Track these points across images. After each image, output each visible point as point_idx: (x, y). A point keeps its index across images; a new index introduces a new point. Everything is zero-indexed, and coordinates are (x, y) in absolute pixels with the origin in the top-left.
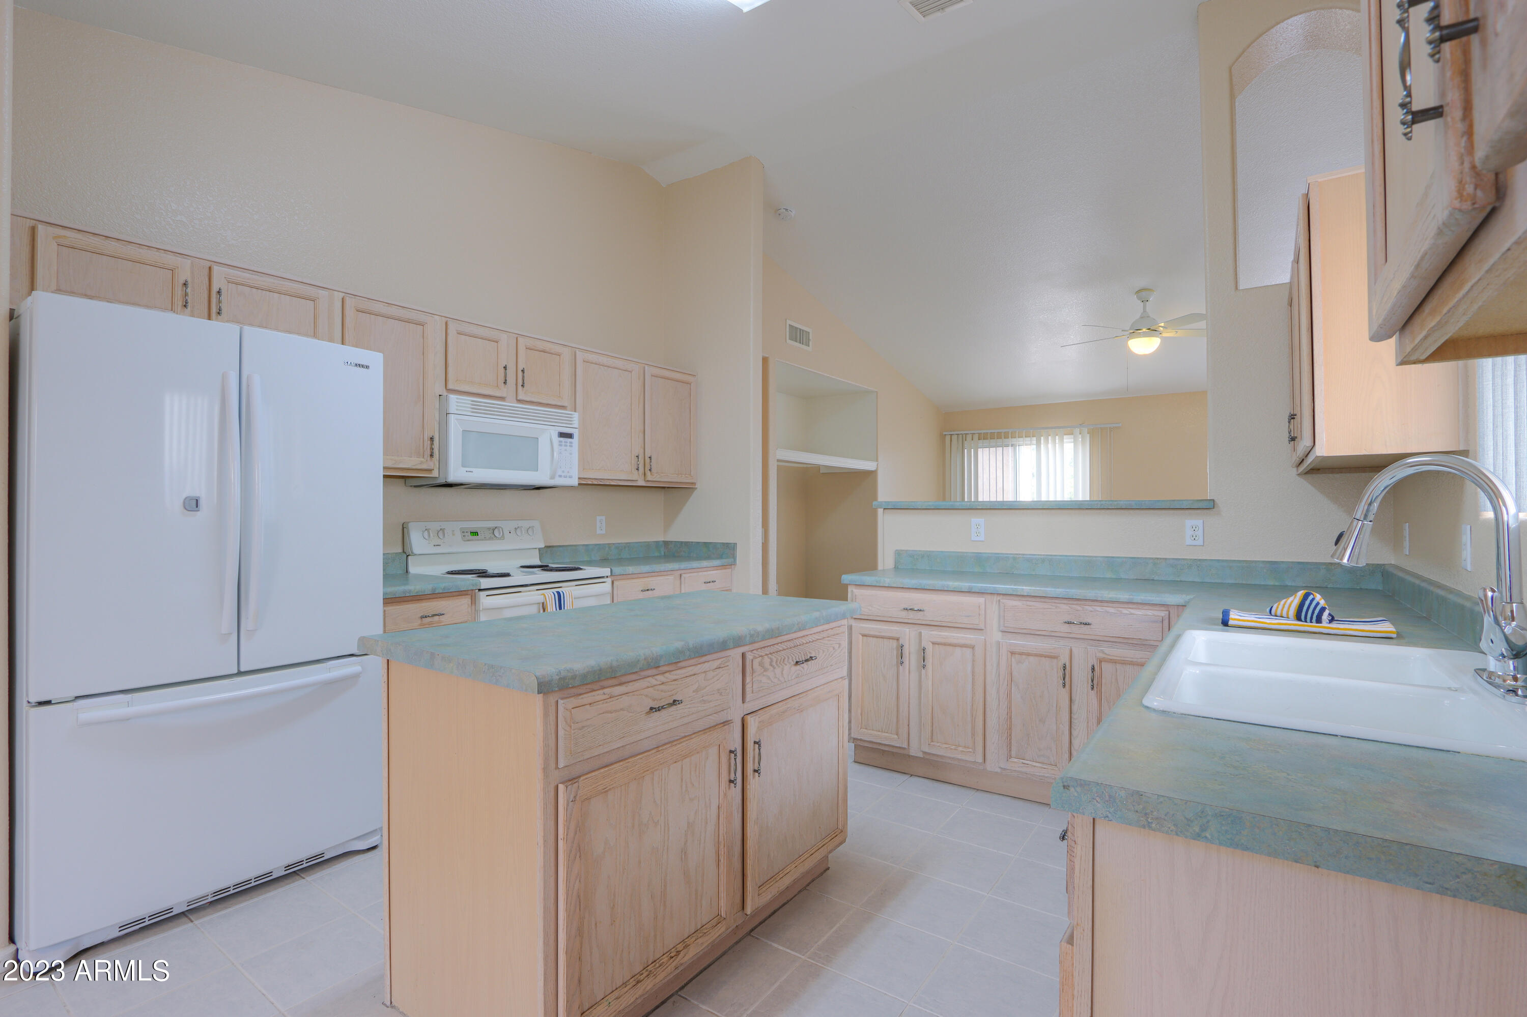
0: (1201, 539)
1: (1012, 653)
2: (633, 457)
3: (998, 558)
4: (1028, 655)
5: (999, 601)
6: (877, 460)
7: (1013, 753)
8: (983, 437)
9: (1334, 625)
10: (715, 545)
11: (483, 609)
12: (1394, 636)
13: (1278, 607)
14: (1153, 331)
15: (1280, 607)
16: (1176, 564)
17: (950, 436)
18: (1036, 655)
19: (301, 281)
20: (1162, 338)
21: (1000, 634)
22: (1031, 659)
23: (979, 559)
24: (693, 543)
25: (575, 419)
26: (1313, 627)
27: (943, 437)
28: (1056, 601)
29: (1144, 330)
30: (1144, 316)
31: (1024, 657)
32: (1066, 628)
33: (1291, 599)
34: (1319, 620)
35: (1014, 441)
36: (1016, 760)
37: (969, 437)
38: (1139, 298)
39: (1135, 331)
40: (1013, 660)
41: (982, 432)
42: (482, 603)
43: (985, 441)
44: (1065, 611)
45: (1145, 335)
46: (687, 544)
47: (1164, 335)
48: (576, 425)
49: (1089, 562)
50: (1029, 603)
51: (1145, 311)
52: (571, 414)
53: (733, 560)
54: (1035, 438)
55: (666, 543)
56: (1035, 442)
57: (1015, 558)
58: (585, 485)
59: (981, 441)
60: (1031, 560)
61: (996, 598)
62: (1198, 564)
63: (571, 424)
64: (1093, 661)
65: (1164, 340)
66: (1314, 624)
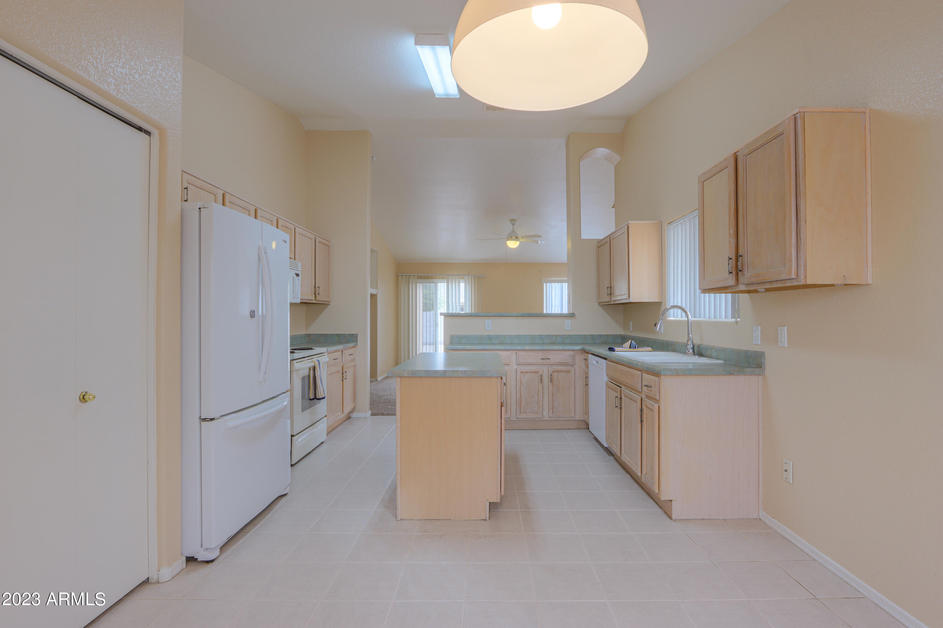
0: (570, 327)
1: (522, 373)
2: (313, 286)
3: (498, 337)
4: (527, 372)
5: (516, 353)
6: (377, 289)
7: (522, 411)
8: (420, 277)
9: (638, 349)
10: (344, 335)
11: (295, 370)
12: (652, 351)
13: (624, 345)
14: (517, 238)
15: (625, 345)
16: (563, 337)
17: (401, 276)
18: (531, 372)
19: (210, 183)
20: (520, 242)
21: (516, 366)
22: (529, 374)
23: (490, 337)
24: (329, 335)
25: (299, 266)
26: (634, 350)
27: (397, 276)
28: (538, 351)
29: (514, 237)
30: (513, 231)
31: (526, 373)
32: (541, 361)
33: (628, 343)
34: (635, 348)
35: (435, 280)
36: (523, 414)
37: (412, 277)
38: (511, 223)
39: (510, 238)
40: (522, 375)
41: (419, 275)
42: (295, 367)
43: (420, 280)
44: (541, 355)
45: (514, 240)
46: (324, 335)
47: (521, 240)
48: (300, 269)
49: (533, 337)
50: (528, 353)
51: (513, 229)
52: (298, 263)
53: (356, 343)
54: (446, 280)
55: (309, 335)
56: (446, 282)
57: (505, 336)
58: (301, 303)
59: (418, 280)
60: (511, 337)
61: (515, 352)
62: (570, 336)
63: (298, 268)
64: (550, 372)
65: (521, 243)
66: (634, 349)
